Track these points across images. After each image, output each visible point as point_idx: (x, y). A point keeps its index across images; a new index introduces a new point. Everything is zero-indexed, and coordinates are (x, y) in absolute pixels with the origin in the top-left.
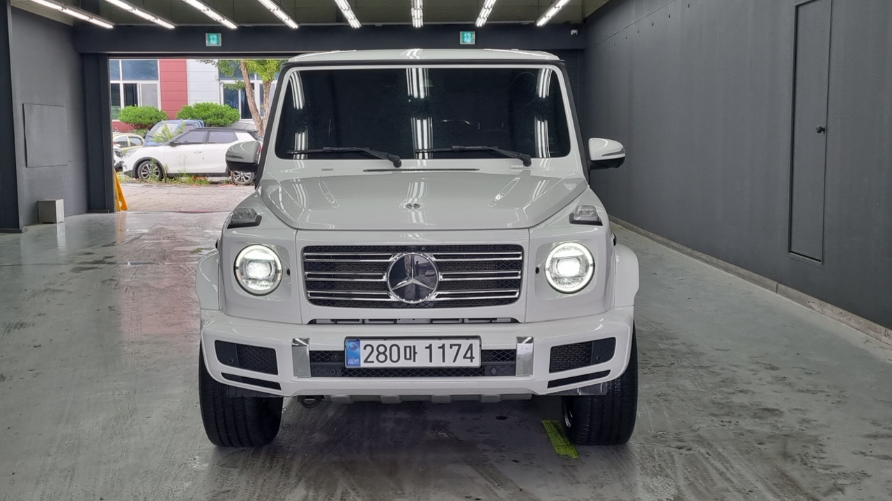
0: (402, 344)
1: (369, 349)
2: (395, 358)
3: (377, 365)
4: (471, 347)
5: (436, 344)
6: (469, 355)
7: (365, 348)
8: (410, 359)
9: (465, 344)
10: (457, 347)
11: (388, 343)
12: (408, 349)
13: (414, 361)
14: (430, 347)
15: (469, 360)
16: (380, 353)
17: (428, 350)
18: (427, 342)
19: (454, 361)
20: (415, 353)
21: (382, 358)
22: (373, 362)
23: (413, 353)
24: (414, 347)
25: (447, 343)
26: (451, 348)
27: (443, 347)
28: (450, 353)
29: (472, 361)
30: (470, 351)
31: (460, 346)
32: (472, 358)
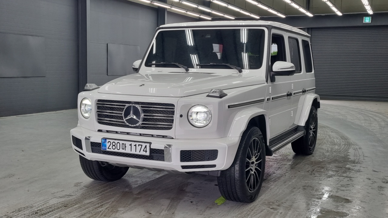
0: (121, 142)
1: (109, 143)
2: (118, 148)
3: (112, 150)
4: (146, 147)
5: (133, 144)
6: (145, 150)
7: (108, 143)
8: (124, 149)
9: (144, 145)
10: (141, 146)
11: (116, 142)
12: (123, 145)
13: (125, 150)
14: (131, 145)
15: (145, 152)
16: (113, 145)
17: (130, 146)
18: (130, 143)
19: (140, 152)
20: (126, 147)
21: (114, 147)
22: (110, 149)
23: (125, 147)
24: (125, 144)
25: (137, 144)
26: (139, 146)
27: (135, 145)
28: (138, 148)
29: (146, 153)
30: (145, 148)
31: (142, 145)
32: (146, 151)
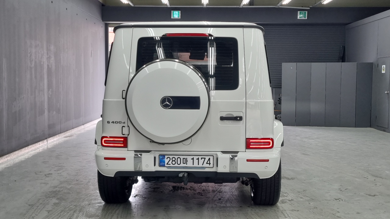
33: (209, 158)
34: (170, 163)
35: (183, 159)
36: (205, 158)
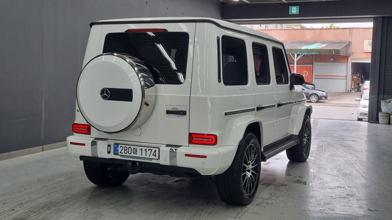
33: (155, 150)
34: (123, 152)
35: (134, 149)
36: (152, 150)
